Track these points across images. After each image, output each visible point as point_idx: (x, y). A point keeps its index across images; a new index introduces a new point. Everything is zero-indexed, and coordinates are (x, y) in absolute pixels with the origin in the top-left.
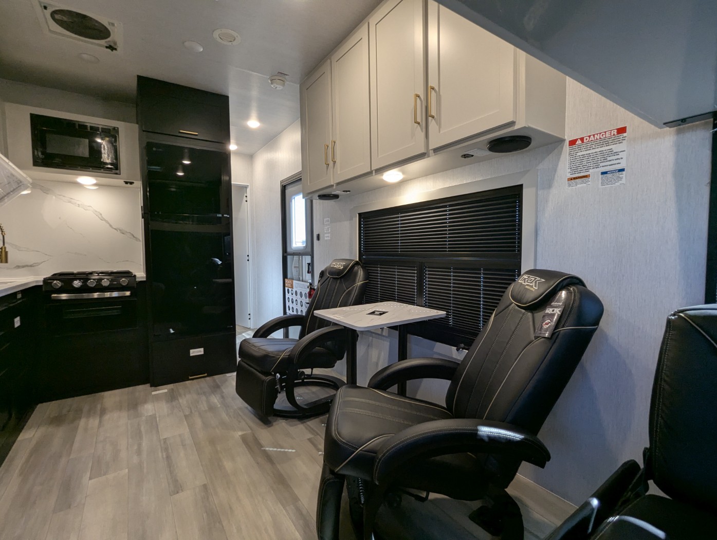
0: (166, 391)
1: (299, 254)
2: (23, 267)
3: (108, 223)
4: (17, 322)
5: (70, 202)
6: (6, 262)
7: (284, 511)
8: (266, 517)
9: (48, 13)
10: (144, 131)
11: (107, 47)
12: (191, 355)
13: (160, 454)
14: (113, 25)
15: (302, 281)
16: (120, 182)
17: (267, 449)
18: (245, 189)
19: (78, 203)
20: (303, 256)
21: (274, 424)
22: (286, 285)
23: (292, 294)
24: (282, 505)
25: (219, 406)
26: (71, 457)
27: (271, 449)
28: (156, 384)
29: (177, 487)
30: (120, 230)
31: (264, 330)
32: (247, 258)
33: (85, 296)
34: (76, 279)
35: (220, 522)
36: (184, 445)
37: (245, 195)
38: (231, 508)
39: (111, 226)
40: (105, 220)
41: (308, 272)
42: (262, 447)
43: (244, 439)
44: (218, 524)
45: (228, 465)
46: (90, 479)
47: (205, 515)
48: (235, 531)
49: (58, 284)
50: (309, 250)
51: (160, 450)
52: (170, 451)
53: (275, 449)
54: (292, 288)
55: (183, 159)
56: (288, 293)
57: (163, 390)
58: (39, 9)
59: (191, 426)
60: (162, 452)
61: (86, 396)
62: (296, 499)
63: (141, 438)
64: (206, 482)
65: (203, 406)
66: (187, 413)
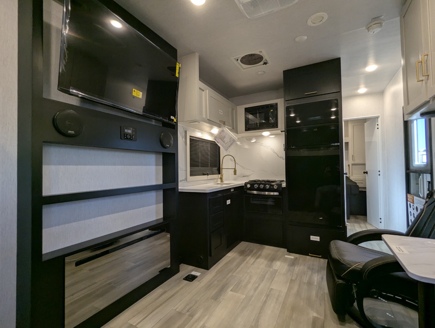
0: (293, 257)
1: (420, 172)
3: (277, 154)
4: (228, 202)
5: (262, 145)
6: (236, 175)
9: (239, 61)
10: (286, 101)
11: (263, 64)
12: (311, 239)
13: (263, 297)
14: (261, 52)
15: (423, 198)
16: (279, 132)
18: (377, 119)
19: (265, 145)
20: (425, 175)
22: (408, 199)
23: (414, 209)
25: (315, 284)
26: (233, 274)
28: (290, 251)
32: (379, 173)
33: (263, 193)
34: (256, 184)
36: (277, 299)
37: (377, 124)
39: (278, 156)
41: (429, 190)
46: (231, 291)
49: (249, 186)
50: (429, 168)
51: (265, 294)
52: (269, 298)
56: (410, 207)
57: (292, 256)
58: (235, 62)
59: (290, 289)
60: (265, 296)
63: (263, 280)
65: (305, 279)
66: (293, 279)
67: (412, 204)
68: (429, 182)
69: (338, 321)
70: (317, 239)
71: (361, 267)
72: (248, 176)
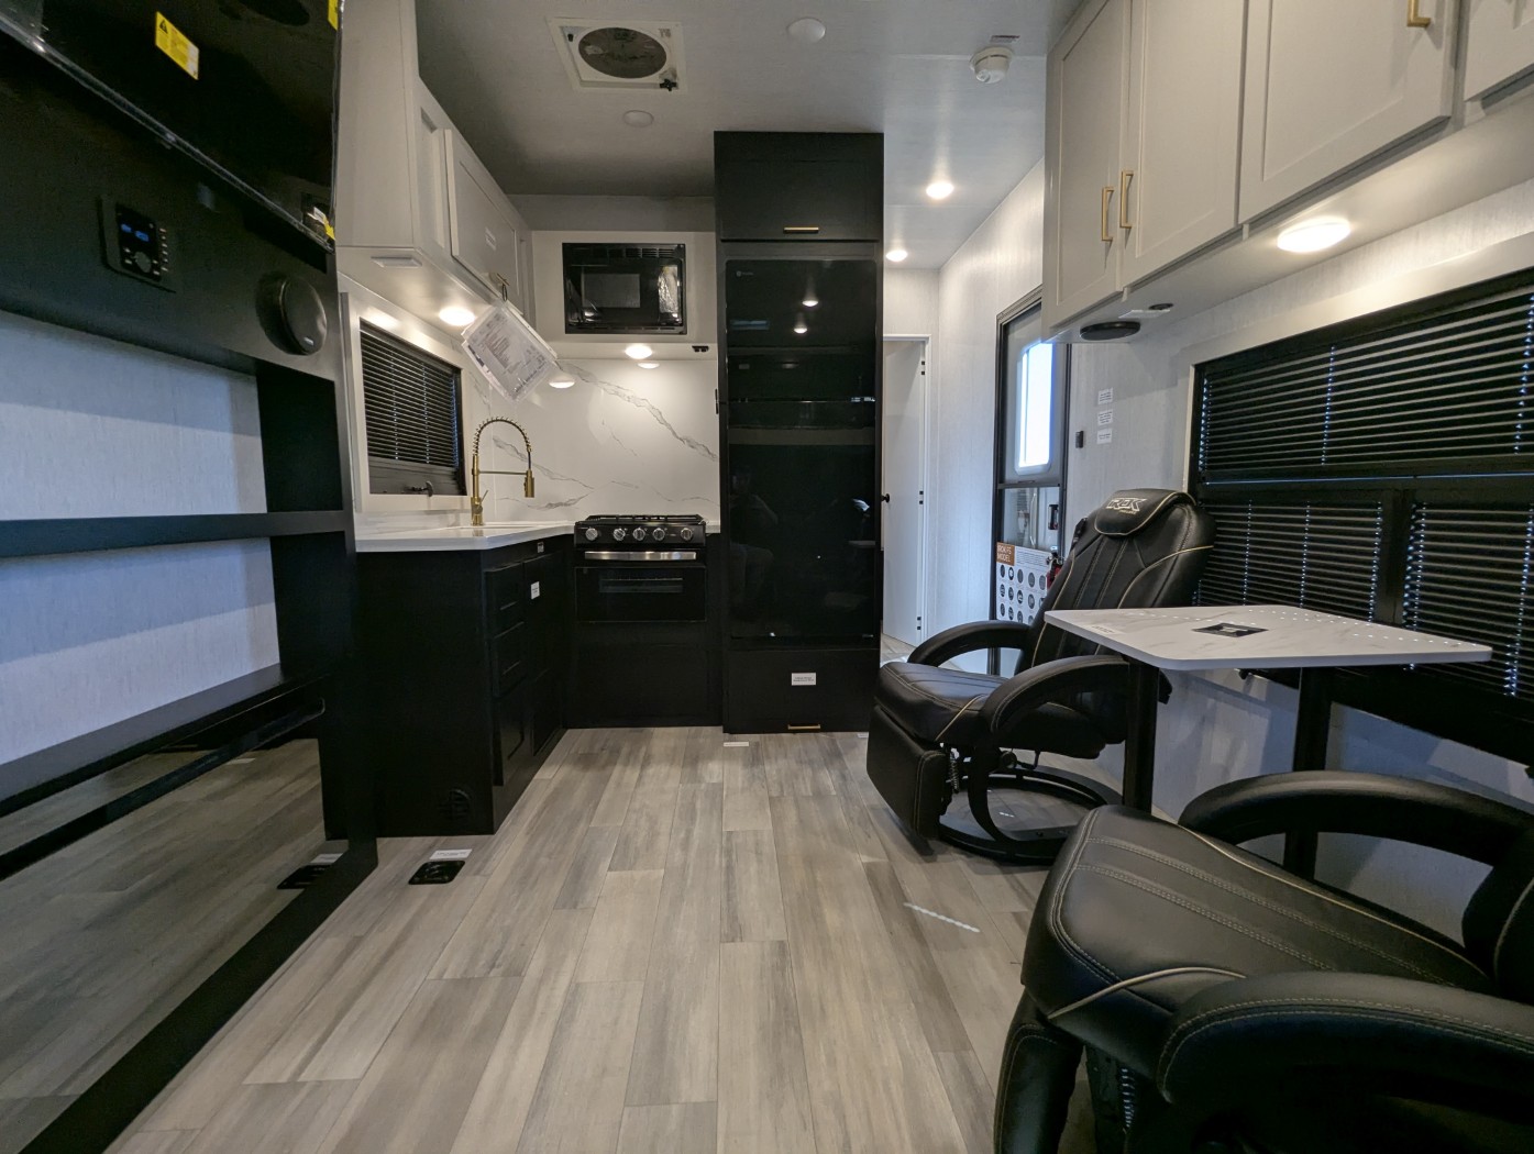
0: (747, 744)
1: (1034, 482)
2: (557, 505)
3: (671, 429)
4: (535, 590)
5: (617, 393)
6: (533, 496)
7: (932, 1059)
8: (891, 1057)
9: (575, 44)
10: (723, 241)
11: (662, 86)
12: (793, 683)
13: (717, 858)
14: (667, 33)
15: (1037, 548)
16: (686, 348)
17: (916, 908)
18: (921, 346)
19: (628, 394)
20: (1042, 490)
21: (940, 857)
22: (999, 556)
23: (1011, 578)
24: (931, 1044)
25: (834, 793)
26: (592, 825)
27: (924, 911)
28: (732, 730)
29: (734, 931)
30: (688, 441)
31: (932, 648)
32: (919, 498)
33: (633, 556)
34: (617, 526)
35: (798, 1029)
36: (758, 853)
37: (921, 360)
38: (822, 1009)
39: (674, 433)
40: (667, 424)
41: (1052, 527)
42: (907, 901)
43: (871, 872)
44: (793, 1032)
45: (832, 917)
46: (610, 869)
47: (772, 1003)
48: (823, 1058)
49: (592, 534)
50: (1057, 472)
51: (718, 851)
52: (734, 857)
53: (934, 914)
54: (1012, 563)
55: (803, 297)
56: (1003, 575)
57: (742, 742)
58: (561, 41)
59: (777, 821)
60: (720, 856)
61: (628, 729)
62: (962, 1045)
63: (693, 819)
64: (785, 938)
65: (806, 788)
66: (775, 794)
67: (1007, 567)
68: (1054, 507)
69: (920, 858)
70: (810, 679)
71: (979, 708)
72: (566, 505)
